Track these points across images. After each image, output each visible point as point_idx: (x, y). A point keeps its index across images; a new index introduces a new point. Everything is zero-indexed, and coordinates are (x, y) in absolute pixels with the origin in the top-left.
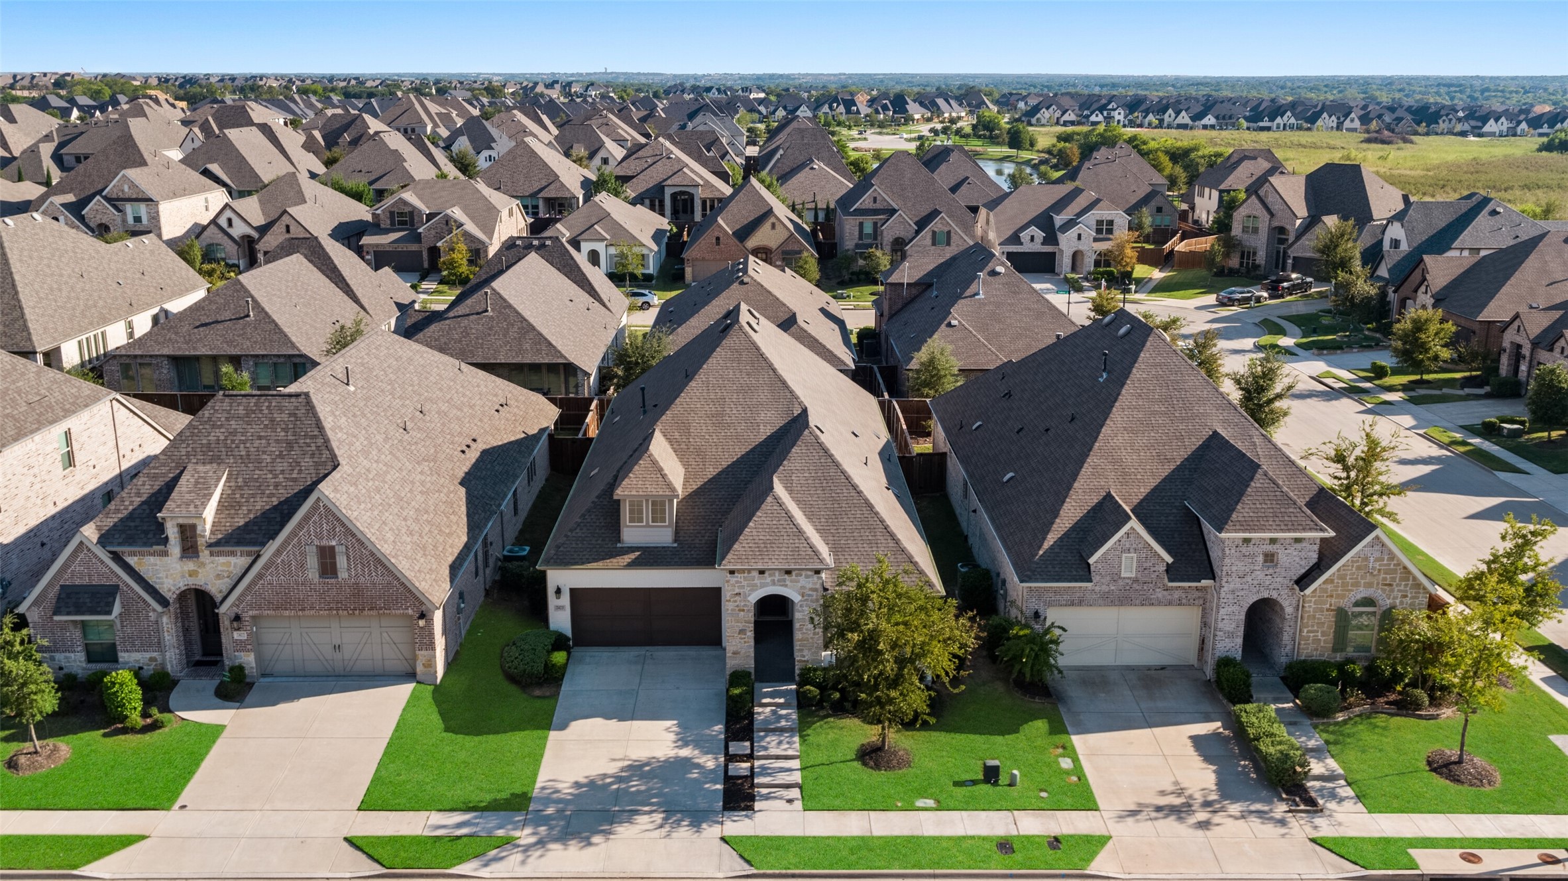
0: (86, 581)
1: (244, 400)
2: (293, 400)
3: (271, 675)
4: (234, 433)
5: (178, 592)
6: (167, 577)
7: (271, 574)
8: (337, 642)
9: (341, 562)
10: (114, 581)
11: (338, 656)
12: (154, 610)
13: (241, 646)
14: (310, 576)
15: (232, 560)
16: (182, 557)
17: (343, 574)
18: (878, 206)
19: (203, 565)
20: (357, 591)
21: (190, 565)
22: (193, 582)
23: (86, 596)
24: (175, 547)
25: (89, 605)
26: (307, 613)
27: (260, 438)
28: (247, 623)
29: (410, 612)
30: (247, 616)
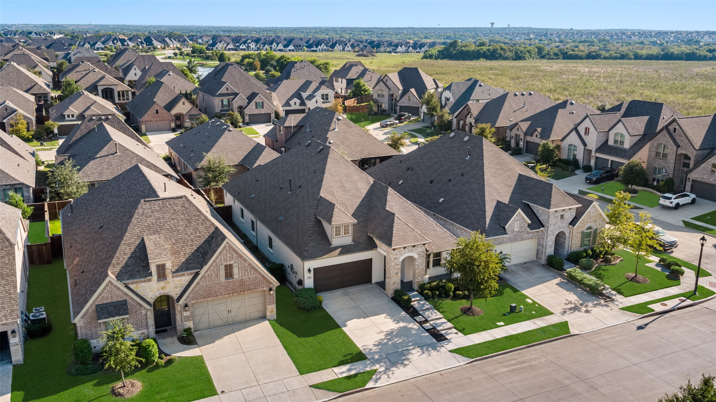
0: (110, 300)
1: (156, 202)
2: (180, 199)
3: (198, 330)
4: (158, 218)
5: (155, 298)
6: (150, 292)
7: (203, 282)
8: (229, 309)
9: (235, 271)
10: (125, 298)
11: (230, 315)
12: (145, 309)
13: (187, 319)
14: (221, 280)
15: (183, 278)
16: (158, 281)
17: (236, 276)
18: (229, 92)
19: (169, 282)
20: (242, 283)
21: (162, 284)
22: (163, 292)
23: (111, 308)
24: (155, 277)
25: (115, 312)
26: (219, 297)
27: (173, 219)
28: (190, 307)
29: (265, 288)
30: (190, 304)
